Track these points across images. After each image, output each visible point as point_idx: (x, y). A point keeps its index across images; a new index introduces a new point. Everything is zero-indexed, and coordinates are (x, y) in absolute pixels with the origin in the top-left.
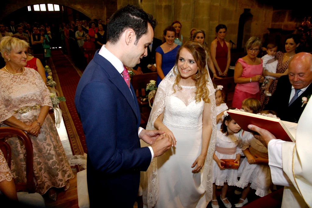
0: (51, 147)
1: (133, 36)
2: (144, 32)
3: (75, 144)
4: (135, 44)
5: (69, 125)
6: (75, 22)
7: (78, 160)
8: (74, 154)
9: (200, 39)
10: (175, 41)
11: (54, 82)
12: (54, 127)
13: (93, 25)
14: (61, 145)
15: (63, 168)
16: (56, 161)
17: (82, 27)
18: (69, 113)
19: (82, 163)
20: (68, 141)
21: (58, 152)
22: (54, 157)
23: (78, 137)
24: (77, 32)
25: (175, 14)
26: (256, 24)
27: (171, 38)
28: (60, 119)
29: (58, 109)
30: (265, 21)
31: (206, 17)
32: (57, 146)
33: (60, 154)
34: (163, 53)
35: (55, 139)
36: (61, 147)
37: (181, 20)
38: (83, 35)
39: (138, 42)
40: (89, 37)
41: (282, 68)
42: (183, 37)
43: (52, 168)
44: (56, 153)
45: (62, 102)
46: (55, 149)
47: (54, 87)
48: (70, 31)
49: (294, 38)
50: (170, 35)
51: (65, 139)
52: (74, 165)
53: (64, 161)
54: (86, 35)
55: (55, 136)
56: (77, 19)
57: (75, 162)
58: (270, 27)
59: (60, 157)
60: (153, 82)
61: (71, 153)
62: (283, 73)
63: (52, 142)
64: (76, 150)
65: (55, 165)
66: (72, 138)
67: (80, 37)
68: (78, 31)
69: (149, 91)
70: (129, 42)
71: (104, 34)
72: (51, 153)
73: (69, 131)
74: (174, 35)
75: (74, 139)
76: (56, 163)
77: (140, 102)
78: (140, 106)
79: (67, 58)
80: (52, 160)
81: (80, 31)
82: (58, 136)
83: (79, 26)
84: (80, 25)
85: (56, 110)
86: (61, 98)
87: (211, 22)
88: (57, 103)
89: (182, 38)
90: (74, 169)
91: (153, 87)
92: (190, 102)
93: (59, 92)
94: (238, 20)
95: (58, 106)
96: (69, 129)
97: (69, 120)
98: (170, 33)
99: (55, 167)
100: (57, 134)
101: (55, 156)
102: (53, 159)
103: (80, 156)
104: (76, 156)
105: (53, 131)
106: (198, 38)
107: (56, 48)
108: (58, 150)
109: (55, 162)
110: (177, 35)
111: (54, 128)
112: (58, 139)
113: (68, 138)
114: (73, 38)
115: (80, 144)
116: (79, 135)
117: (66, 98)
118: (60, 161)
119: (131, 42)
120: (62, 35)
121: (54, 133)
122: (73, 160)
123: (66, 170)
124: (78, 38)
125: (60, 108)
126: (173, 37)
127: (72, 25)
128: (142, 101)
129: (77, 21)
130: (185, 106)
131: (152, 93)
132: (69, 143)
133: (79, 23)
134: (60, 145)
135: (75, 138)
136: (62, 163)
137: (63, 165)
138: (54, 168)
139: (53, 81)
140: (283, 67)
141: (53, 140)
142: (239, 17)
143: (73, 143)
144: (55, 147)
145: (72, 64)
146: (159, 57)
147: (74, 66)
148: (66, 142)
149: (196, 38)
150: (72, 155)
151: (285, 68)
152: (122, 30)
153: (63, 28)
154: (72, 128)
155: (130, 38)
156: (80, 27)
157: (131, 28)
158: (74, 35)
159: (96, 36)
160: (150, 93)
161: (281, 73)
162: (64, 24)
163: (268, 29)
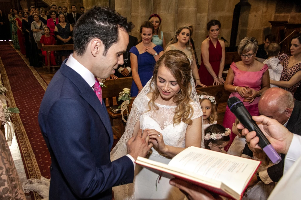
0: (3, 170)
1: (100, 46)
2: (114, 40)
3: (30, 165)
4: (103, 55)
5: (23, 141)
6: (29, 10)
7: (34, 185)
8: (28, 178)
9: (185, 36)
10: (154, 39)
11: (5, 88)
12: (6, 145)
13: (54, 14)
14: (15, 168)
15: (17, 196)
16: (8, 187)
17: (40, 17)
18: (22, 125)
19: (38, 190)
20: (22, 160)
21: (11, 176)
22: (6, 183)
23: (34, 156)
24: (33, 23)
25: (154, 4)
26: (255, 16)
27: (147, 37)
28: (12, 135)
29: (9, 123)
30: (266, 12)
31: (192, 8)
32: (10, 169)
33: (14, 179)
34: (139, 53)
35: (7, 161)
36: (15, 170)
37: (162, 13)
38: (41, 28)
39: (107, 52)
40: (47, 30)
41: (286, 75)
42: (164, 34)
43: (2, 197)
44: (9, 177)
45: (15, 114)
46: (8, 172)
47: (4, 94)
48: (23, 21)
49: (299, 39)
50: (146, 33)
51: (18, 159)
52: (28, 192)
53: (18, 187)
54: (44, 26)
55: (8, 157)
56: (32, 7)
57: (29, 188)
58: (273, 20)
59: (14, 183)
60: (126, 90)
61: (25, 176)
62: (288, 80)
63: (5, 164)
64: (31, 173)
65: (7, 193)
66: (26, 157)
67: (38, 29)
68: (35, 22)
69: (122, 101)
70: (96, 54)
71: (66, 26)
72: (3, 178)
73: (23, 148)
74: (151, 33)
75: (28, 158)
76: (8, 191)
77: (110, 113)
78: (111, 118)
79: (19, 54)
80: (4, 187)
81: (38, 22)
82: (10, 157)
83: (34, 15)
84: (37, 14)
85: (8, 124)
86: (13, 110)
87: (199, 15)
88: (9, 116)
89: (162, 35)
90: (28, 197)
91: (127, 97)
92: (167, 125)
93: (11, 100)
94: (233, 11)
95: (10, 119)
96: (23, 146)
97: (22, 134)
98: (147, 30)
99: (6, 195)
100: (10, 155)
101: (8, 181)
102: (4, 185)
103: (36, 180)
104: (31, 179)
105: (5, 151)
106: (183, 34)
107: (5, 41)
108: (11, 174)
109: (7, 189)
110: (156, 31)
111: (7, 147)
112: (11, 161)
113: (21, 157)
114: (27, 30)
115: (36, 164)
116: (35, 153)
117: (19, 109)
118: (13, 187)
119: (98, 53)
120: (13, 25)
121: (7, 153)
122: (27, 185)
123: (20, 198)
124: (35, 30)
125: (12, 121)
126: (149, 35)
127: (26, 13)
128: (113, 112)
129: (32, 9)
130: (160, 129)
131: (126, 103)
132: (23, 164)
133: (35, 11)
134: (13, 167)
135: (30, 157)
136: (16, 190)
137: (16, 192)
138: (6, 197)
139: (3, 87)
140: (288, 73)
141: (5, 162)
142: (234, 7)
143: (28, 164)
144: (7, 171)
145: (26, 63)
146: (134, 58)
147: (28, 66)
148: (19, 162)
149: (180, 34)
150: (26, 178)
151: (291, 75)
152: (87, 40)
153: (14, 15)
154: (26, 145)
155: (98, 48)
156: (37, 16)
157: (97, 38)
158: (29, 27)
159: (56, 29)
160: (124, 103)
161: (285, 81)
162: (16, 11)
163: (270, 22)
